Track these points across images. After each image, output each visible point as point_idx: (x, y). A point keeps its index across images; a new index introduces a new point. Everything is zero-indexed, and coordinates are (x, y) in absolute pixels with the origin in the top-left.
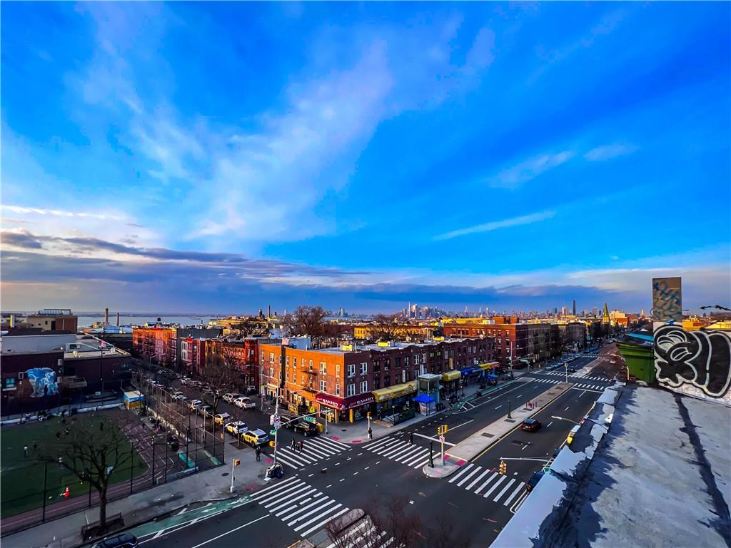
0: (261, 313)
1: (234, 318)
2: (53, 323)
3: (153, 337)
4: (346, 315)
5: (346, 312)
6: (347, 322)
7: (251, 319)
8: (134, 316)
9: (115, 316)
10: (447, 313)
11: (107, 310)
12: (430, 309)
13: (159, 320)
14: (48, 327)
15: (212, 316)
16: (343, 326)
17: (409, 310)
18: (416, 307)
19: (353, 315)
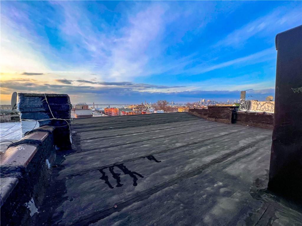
0: (142, 103)
1: (133, 105)
2: (82, 107)
3: (111, 111)
4: (174, 104)
5: (174, 102)
6: (175, 106)
7: (139, 106)
8: (101, 105)
9: (96, 105)
10: (219, 103)
11: (94, 103)
12: (210, 101)
13: (109, 106)
14: (81, 108)
15: (125, 105)
16: (173, 108)
17: (201, 102)
18: (204, 100)
19: (177, 104)
